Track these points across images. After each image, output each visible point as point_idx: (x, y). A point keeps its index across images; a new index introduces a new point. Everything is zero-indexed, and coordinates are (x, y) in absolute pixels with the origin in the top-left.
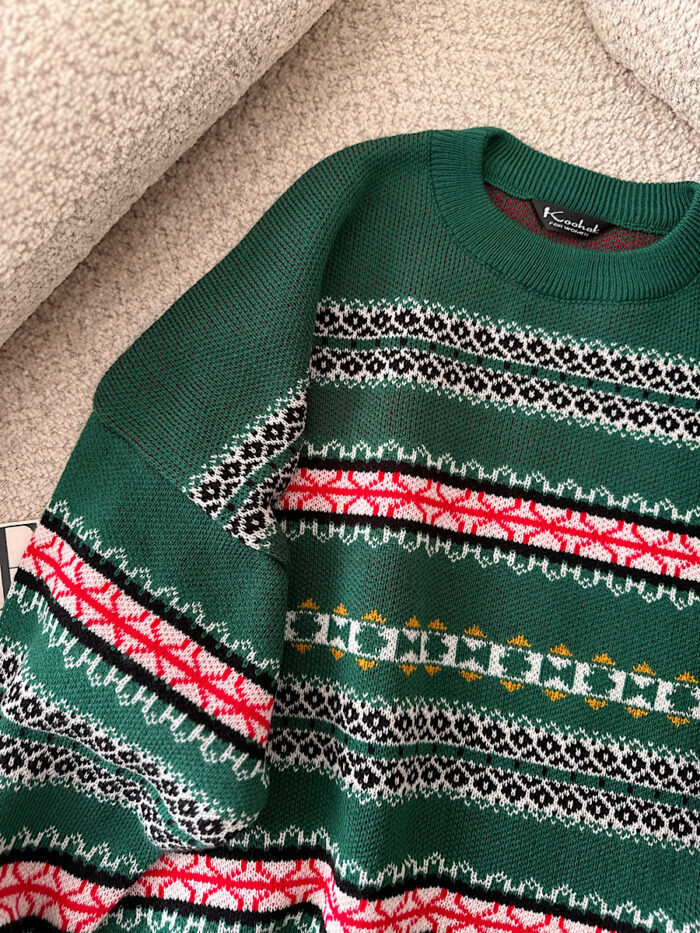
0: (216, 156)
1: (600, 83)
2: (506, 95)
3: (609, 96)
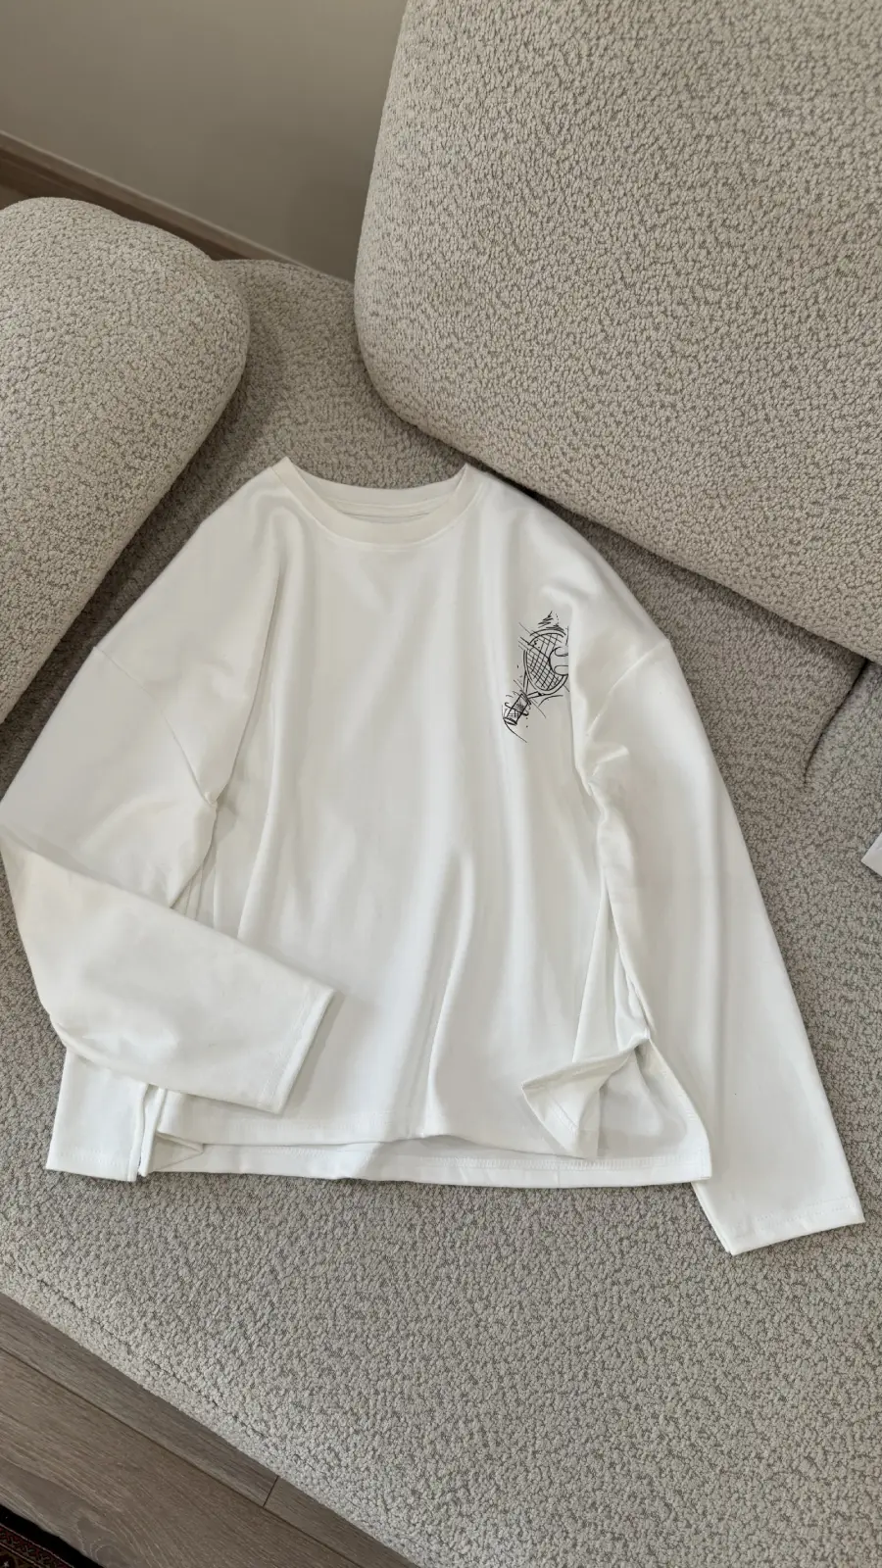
0: (159, 528)
1: (399, 437)
2: (341, 456)
3: (407, 443)
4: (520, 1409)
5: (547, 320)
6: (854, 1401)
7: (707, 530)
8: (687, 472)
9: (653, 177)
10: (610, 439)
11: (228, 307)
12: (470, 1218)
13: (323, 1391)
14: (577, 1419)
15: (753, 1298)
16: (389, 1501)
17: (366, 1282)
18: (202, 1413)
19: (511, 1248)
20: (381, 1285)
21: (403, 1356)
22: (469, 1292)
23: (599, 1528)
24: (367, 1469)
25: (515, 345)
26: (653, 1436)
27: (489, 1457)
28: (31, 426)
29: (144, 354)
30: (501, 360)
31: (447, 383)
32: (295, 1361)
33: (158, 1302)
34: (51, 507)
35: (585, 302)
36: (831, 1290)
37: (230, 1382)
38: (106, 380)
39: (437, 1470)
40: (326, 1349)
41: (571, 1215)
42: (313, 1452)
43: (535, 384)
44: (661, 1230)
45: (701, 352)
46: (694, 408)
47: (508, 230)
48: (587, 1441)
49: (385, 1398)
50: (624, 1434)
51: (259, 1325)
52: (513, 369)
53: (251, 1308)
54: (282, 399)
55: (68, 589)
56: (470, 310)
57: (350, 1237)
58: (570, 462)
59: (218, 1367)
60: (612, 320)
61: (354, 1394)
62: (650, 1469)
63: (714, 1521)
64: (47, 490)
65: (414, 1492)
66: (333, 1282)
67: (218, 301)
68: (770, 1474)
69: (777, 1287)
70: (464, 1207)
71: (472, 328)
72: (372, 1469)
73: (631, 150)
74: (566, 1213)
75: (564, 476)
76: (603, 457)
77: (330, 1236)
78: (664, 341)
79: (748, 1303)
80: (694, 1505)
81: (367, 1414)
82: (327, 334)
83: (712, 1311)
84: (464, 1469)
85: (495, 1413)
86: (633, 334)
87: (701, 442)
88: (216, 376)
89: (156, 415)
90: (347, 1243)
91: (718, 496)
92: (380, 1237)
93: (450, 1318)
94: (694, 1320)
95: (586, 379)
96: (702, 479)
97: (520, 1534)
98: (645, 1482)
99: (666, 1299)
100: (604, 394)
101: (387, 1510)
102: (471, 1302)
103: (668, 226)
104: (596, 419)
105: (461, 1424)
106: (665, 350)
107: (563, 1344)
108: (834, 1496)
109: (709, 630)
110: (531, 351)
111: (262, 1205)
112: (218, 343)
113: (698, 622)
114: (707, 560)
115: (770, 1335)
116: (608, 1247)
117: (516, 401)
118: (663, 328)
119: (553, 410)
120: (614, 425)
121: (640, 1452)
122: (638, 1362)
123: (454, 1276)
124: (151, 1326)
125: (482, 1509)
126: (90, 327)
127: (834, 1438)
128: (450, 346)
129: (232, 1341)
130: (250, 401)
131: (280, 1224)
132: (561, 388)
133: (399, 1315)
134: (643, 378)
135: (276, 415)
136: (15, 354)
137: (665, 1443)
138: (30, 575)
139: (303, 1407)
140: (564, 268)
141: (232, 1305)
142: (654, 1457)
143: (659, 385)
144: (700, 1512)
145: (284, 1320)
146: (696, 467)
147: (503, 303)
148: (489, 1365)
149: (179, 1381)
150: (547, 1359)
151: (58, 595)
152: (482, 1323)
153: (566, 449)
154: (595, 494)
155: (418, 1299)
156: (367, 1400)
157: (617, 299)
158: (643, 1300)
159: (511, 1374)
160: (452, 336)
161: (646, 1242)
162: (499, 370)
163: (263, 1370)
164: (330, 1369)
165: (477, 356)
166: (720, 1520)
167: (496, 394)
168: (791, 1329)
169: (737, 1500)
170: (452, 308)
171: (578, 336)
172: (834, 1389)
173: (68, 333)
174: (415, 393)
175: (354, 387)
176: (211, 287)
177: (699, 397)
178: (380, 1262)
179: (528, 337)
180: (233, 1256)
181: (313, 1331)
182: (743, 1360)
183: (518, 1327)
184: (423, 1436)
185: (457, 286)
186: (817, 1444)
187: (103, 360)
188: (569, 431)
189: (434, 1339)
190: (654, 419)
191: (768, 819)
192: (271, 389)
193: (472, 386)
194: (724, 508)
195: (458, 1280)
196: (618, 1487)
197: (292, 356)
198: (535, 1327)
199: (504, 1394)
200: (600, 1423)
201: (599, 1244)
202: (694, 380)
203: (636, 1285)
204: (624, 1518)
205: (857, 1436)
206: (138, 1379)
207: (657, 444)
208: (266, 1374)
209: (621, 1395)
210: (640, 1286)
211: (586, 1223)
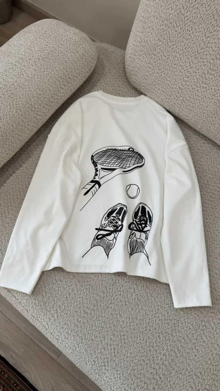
3: (133, 93)
4: (125, 345)
5: (175, 61)
6: (215, 360)
7: (210, 123)
8: (207, 107)
9: (210, 23)
10: (188, 95)
11: (93, 51)
12: (119, 293)
13: (75, 331)
14: (139, 350)
15: (191, 327)
16: (87, 362)
17: (90, 305)
18: (43, 331)
19: (129, 303)
20: (94, 306)
21: (96, 326)
22: (116, 312)
23: (141, 380)
24: (83, 353)
25: (166, 67)
26: (159, 359)
27: (115, 356)
28: (38, 73)
29: (69, 59)
30: (161, 71)
31: (146, 77)
32: (69, 322)
33: (37, 300)
34: (40, 95)
35: (186, 57)
36: (213, 329)
37: (51, 324)
38: (59, 65)
39: (101, 356)
40: (77, 320)
41: (146, 297)
42: (70, 346)
43: (169, 79)
44: (169, 305)
45: (216, 74)
46: (211, 89)
47: (168, 35)
48: (141, 356)
49: (90, 335)
50: (151, 356)
51: (61, 311)
52: (164, 74)
53: (59, 306)
54: (103, 77)
55: (41, 116)
56: (155, 57)
57: (88, 292)
58: (176, 101)
59: (49, 320)
60: (193, 63)
61: (83, 333)
62: (157, 367)
63: (172, 384)
64: (40, 90)
65: (94, 361)
66: (82, 303)
67: (90, 49)
68: (189, 374)
69: (199, 326)
70: (118, 290)
71: (155, 62)
72: (84, 353)
73: (205, 15)
74: (145, 296)
75: (174, 105)
76: (185, 100)
77: (82, 291)
78: (206, 69)
79: (190, 328)
80: (167, 379)
81: (85, 339)
82: (117, 63)
83: (180, 329)
84: (108, 358)
85: (118, 345)
86: (198, 67)
87: (212, 99)
88: (87, 68)
89: (70, 75)
90: (87, 294)
91: (214, 114)
92: (95, 294)
93: (110, 318)
94: (175, 330)
95: (183, 78)
96: (211, 109)
97: (120, 377)
98: (155, 370)
99: (168, 323)
100: (188, 83)
101: (86, 364)
102: (116, 315)
103: (212, 37)
104: (184, 90)
105: (109, 346)
106: (206, 72)
107: (139, 330)
108: (206, 384)
109: (206, 151)
110: (170, 69)
111: (66, 280)
112: (89, 60)
113: (204, 149)
114: (209, 132)
115: (195, 338)
116: (155, 307)
117: (164, 83)
118: (206, 66)
119: (173, 86)
120: (189, 92)
121: (155, 362)
122: (158, 339)
123: (113, 307)
124: (33, 306)
125: (111, 369)
126: (57, 51)
127: (208, 369)
128: (148, 66)
129: (53, 314)
130: (95, 77)
131: (70, 286)
132: (176, 81)
133: (97, 315)
134: (199, 79)
135: (101, 81)
136: (37, 55)
137: (162, 361)
138: (32, 111)
139: (69, 334)
140: (182, 47)
141: (55, 304)
142: (158, 364)
143: (203, 82)
144: (169, 381)
145: (67, 311)
146: (209, 105)
147: (164, 56)
148: (118, 332)
149: (39, 321)
150: (134, 333)
151: (38, 117)
152: (118, 321)
153: (175, 97)
154: (181, 111)
155: (103, 312)
156: (86, 335)
157: (195, 57)
158: (162, 323)
159: (124, 336)
160: (150, 64)
161: (165, 308)
162: (161, 74)
163: (60, 323)
164: (77, 325)
165: (155, 69)
166: (174, 384)
167: (159, 81)
168: (201, 338)
169: (179, 380)
170: (150, 56)
171: (183, 66)
172: (210, 355)
173: (51, 51)
174: (137, 79)
175: (122, 77)
176: (89, 45)
177: (213, 86)
178: (94, 300)
179: (169, 66)
180: (57, 292)
181: (74, 315)
182: (186, 343)
183: (128, 324)
184: (99, 347)
185: (153, 50)
186: (203, 369)
187: (59, 59)
188: (177, 92)
189: (105, 323)
190: (200, 91)
191: (215, 203)
192: (100, 75)
193: (153, 78)
194: (215, 117)
195: (114, 309)
196: (148, 370)
197: (107, 67)
198: (132, 324)
199: (121, 340)
200: (145, 352)
201: (152, 306)
202: (213, 81)
203: (161, 318)
204: (148, 378)
205: (214, 369)
206: (29, 319)
207: (200, 98)
208: (61, 323)
209: (152, 346)
210: (162, 319)
211: (150, 300)
